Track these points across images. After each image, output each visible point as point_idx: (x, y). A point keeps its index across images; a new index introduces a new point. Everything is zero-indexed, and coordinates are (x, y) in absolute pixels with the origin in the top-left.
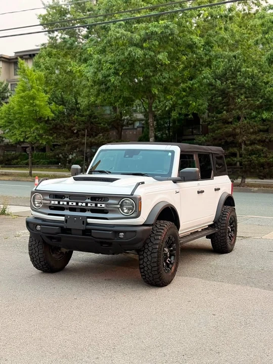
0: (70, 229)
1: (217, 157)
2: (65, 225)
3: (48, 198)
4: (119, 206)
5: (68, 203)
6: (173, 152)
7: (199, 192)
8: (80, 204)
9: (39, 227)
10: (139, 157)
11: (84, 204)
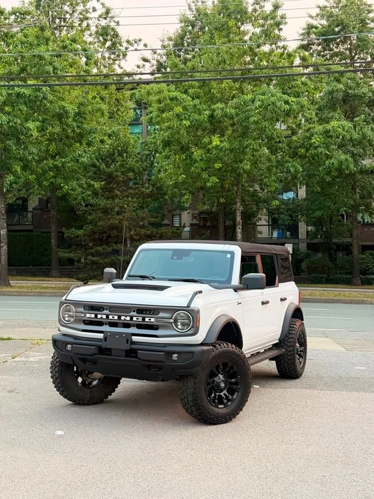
0: (110, 350)
1: (282, 259)
2: (104, 345)
3: (82, 310)
4: (172, 321)
5: (107, 317)
6: (232, 253)
7: (263, 303)
8: (123, 318)
9: (69, 346)
10: (190, 259)
11: (128, 318)
